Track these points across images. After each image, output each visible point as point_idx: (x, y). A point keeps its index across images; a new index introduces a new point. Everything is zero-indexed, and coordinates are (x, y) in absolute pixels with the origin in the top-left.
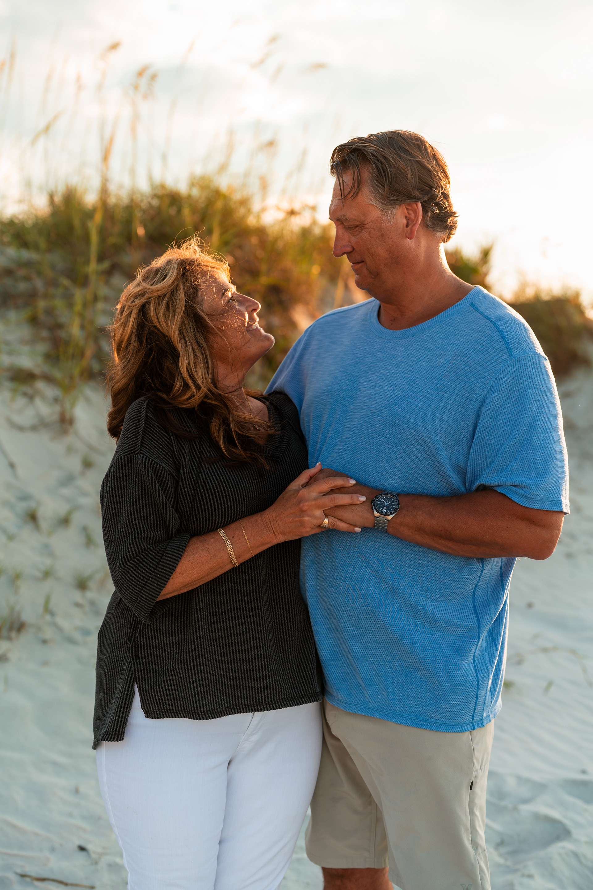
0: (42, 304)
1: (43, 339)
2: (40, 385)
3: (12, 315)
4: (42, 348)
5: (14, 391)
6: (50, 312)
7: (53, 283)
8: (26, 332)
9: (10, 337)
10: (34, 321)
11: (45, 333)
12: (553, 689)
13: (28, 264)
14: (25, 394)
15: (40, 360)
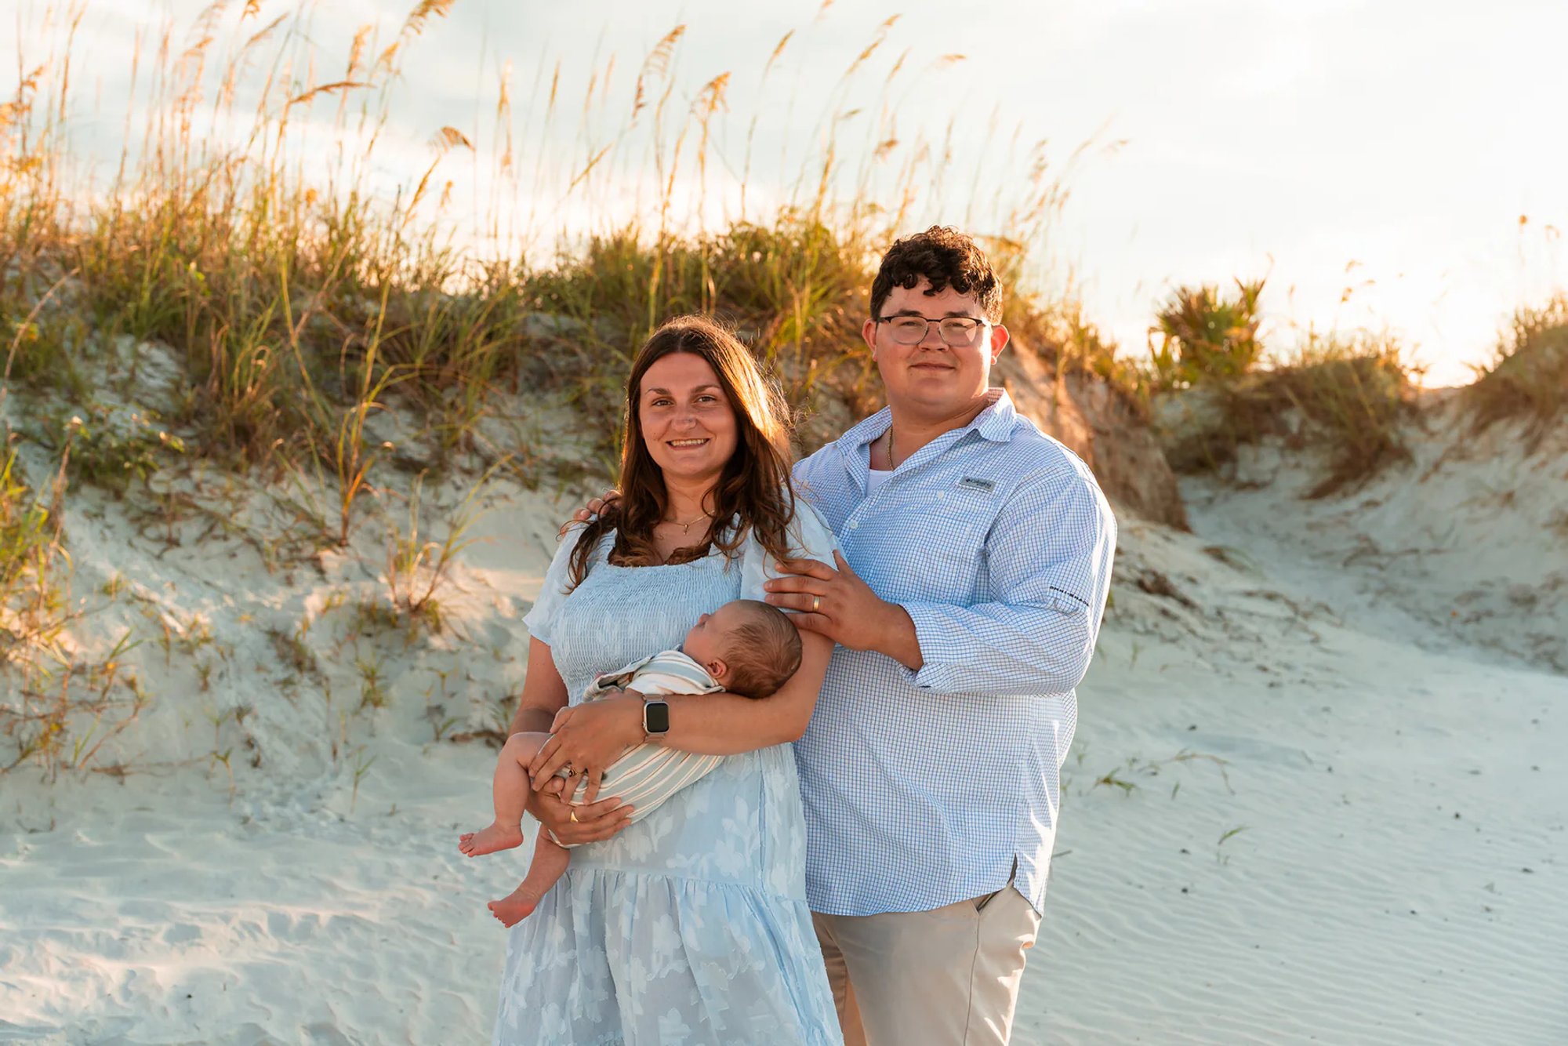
0: (588, 383)
1: (591, 427)
2: (590, 482)
3: (551, 398)
4: (589, 437)
5: (558, 488)
6: (598, 393)
7: (602, 357)
8: (569, 417)
9: (550, 426)
10: (578, 403)
11: (593, 420)
12: (1179, 792)
13: (569, 334)
14: (572, 492)
15: (588, 451)
